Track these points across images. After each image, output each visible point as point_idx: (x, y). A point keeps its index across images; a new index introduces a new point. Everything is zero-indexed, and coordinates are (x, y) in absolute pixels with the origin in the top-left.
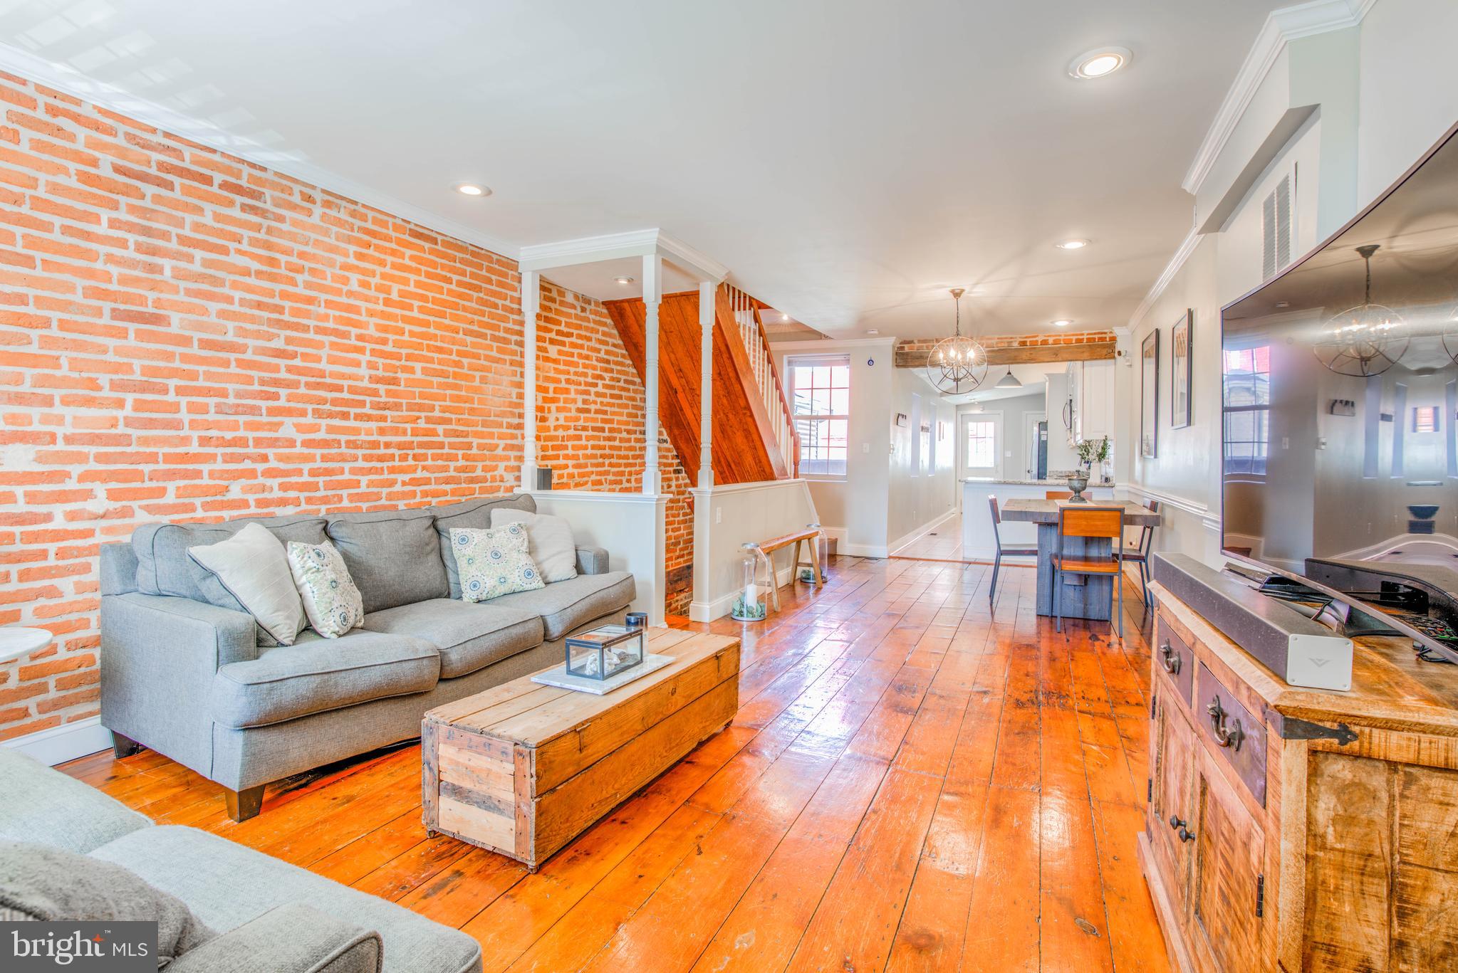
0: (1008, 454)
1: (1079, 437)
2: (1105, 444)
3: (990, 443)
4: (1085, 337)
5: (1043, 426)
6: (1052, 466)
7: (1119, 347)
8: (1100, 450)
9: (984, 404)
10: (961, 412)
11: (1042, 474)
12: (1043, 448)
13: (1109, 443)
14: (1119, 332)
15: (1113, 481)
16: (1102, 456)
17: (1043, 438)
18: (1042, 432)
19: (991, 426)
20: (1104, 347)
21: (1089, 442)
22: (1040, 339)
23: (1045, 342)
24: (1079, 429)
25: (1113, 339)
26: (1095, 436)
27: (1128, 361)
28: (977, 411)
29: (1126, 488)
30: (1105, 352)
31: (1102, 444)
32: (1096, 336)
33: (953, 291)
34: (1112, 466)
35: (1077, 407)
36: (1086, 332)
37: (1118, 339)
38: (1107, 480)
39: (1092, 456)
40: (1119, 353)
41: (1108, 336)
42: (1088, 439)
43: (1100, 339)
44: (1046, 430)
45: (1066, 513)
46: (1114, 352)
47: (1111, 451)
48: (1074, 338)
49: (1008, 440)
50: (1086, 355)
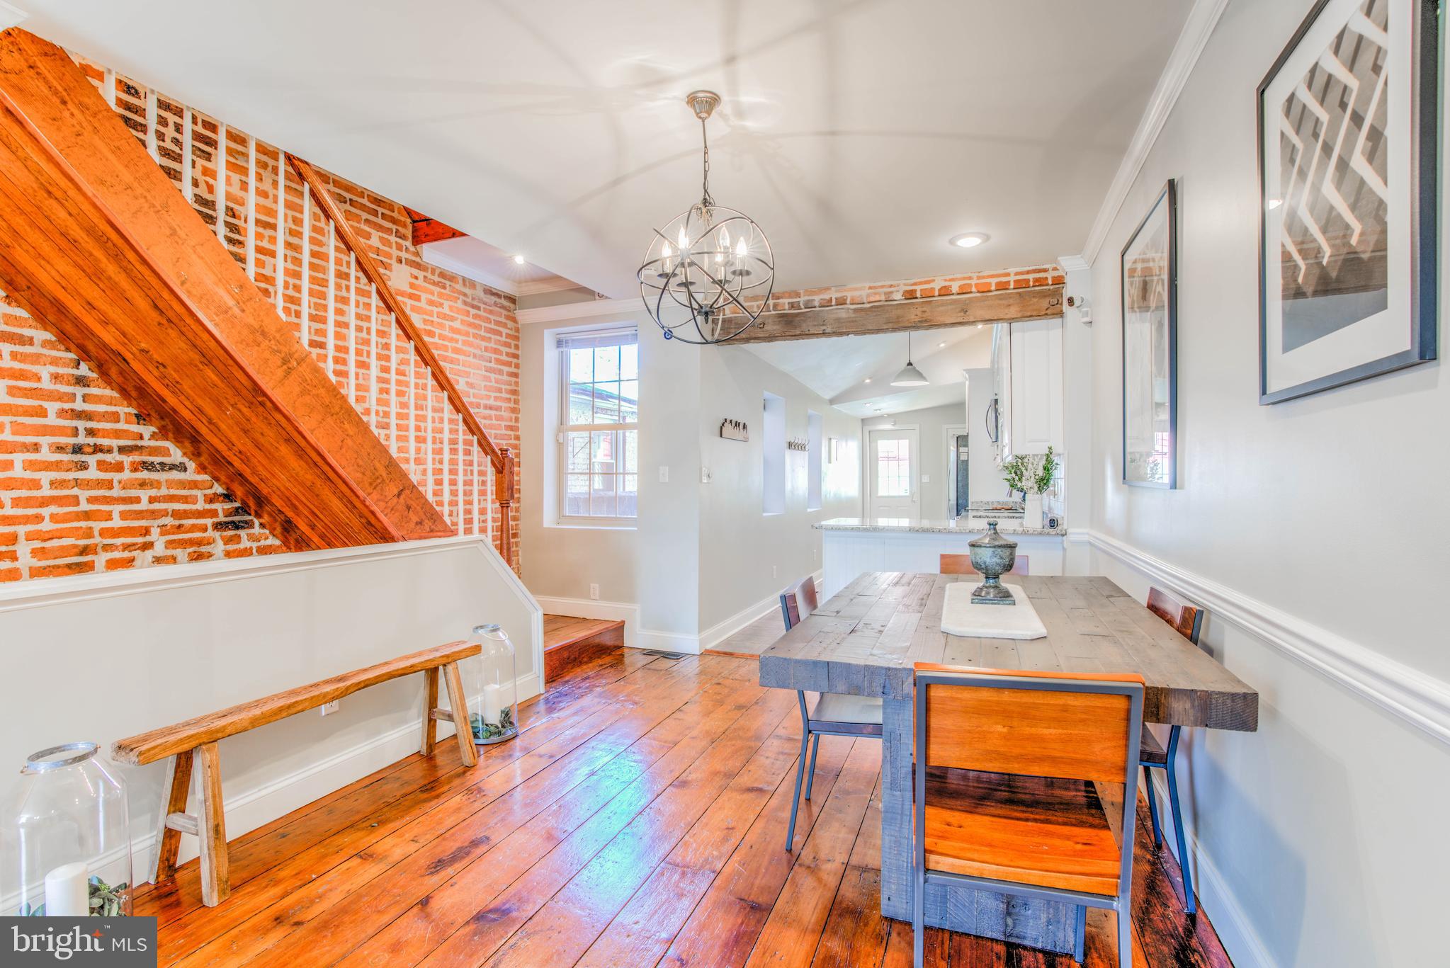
0: (926, 479)
1: (1006, 451)
2: (1049, 460)
3: (905, 465)
4: (1012, 279)
5: (962, 440)
6: (974, 496)
7: (1068, 292)
8: (1040, 472)
9: (894, 417)
10: (867, 429)
11: (961, 507)
12: (963, 469)
13: (1056, 459)
14: (1070, 265)
15: (1064, 525)
16: (1043, 482)
17: (963, 457)
18: (961, 449)
19: (905, 444)
20: (1043, 295)
21: (1022, 458)
22: (937, 285)
23: (945, 292)
24: (1006, 440)
25: (1059, 281)
26: (1034, 449)
27: (1086, 314)
28: (888, 426)
29: (1086, 538)
30: (1045, 303)
31: (1044, 462)
32: (1031, 277)
33: (692, 100)
34: (1061, 498)
35: (1004, 408)
36: (1012, 270)
37: (1067, 280)
38: (1053, 523)
39: (1029, 482)
40: (1071, 301)
41: (1050, 276)
42: (1021, 453)
43: (1036, 280)
44: (966, 446)
45: (937, 693)
46: (1059, 303)
47: (1059, 474)
48: (994, 281)
49: (923, 461)
50: (1013, 311)
